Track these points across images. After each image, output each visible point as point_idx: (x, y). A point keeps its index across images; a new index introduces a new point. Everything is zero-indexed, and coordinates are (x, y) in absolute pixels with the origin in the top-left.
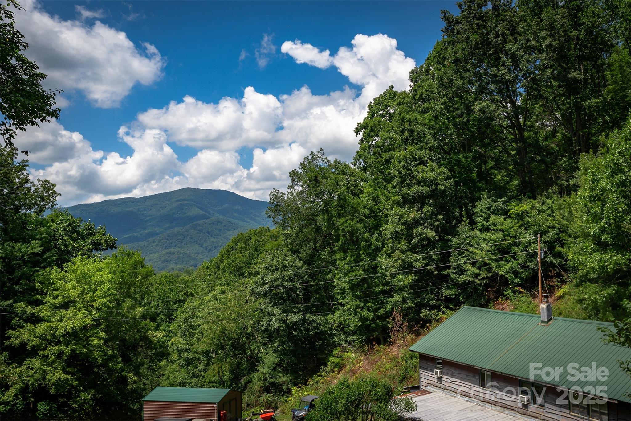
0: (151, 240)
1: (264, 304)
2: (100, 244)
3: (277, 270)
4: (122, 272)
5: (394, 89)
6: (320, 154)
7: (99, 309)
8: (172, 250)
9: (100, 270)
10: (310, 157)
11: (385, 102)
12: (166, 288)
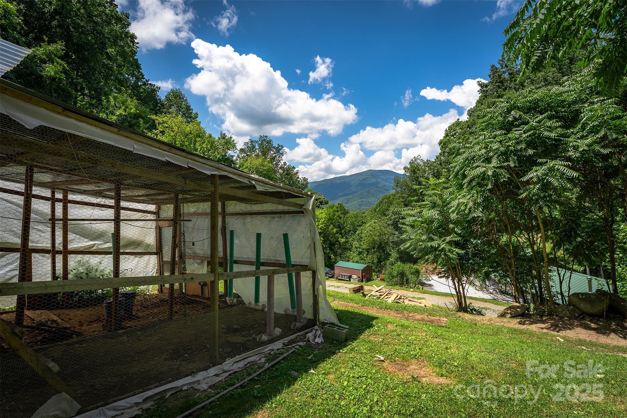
0: (354, 195)
1: (391, 229)
2: (323, 202)
3: (396, 214)
4: (329, 214)
5: (460, 120)
6: (419, 157)
7: (321, 229)
8: (363, 200)
9: (322, 213)
10: (414, 160)
11: (453, 128)
12: (354, 220)
